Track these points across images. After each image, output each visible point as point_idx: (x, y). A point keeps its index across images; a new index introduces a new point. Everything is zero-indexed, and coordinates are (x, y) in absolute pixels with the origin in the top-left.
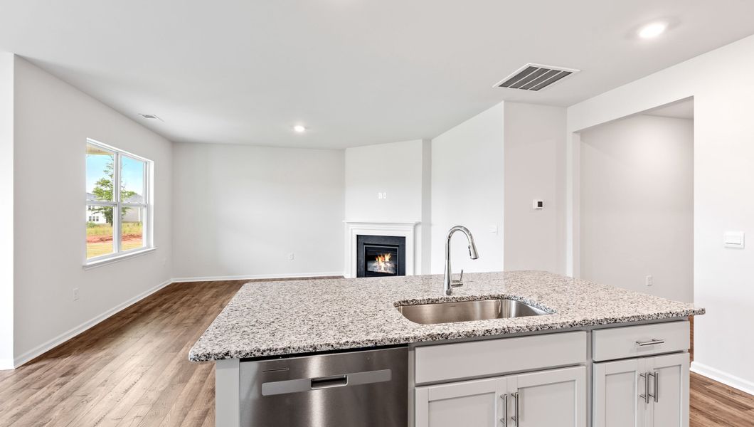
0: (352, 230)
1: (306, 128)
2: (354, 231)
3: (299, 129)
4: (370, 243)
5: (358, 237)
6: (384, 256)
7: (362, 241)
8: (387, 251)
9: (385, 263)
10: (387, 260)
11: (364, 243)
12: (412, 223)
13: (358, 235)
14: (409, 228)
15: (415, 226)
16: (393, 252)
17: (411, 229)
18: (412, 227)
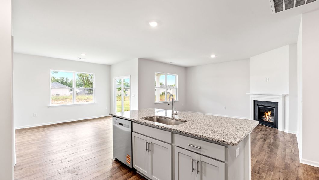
0: (251, 98)
1: (216, 55)
2: (252, 98)
3: (213, 56)
4: (260, 104)
5: (255, 101)
6: (268, 113)
7: (256, 103)
8: (269, 110)
9: (268, 116)
10: (269, 115)
11: (258, 105)
12: (282, 95)
13: (254, 100)
14: (281, 97)
15: (285, 96)
16: (272, 110)
17: (282, 98)
18: (282, 97)
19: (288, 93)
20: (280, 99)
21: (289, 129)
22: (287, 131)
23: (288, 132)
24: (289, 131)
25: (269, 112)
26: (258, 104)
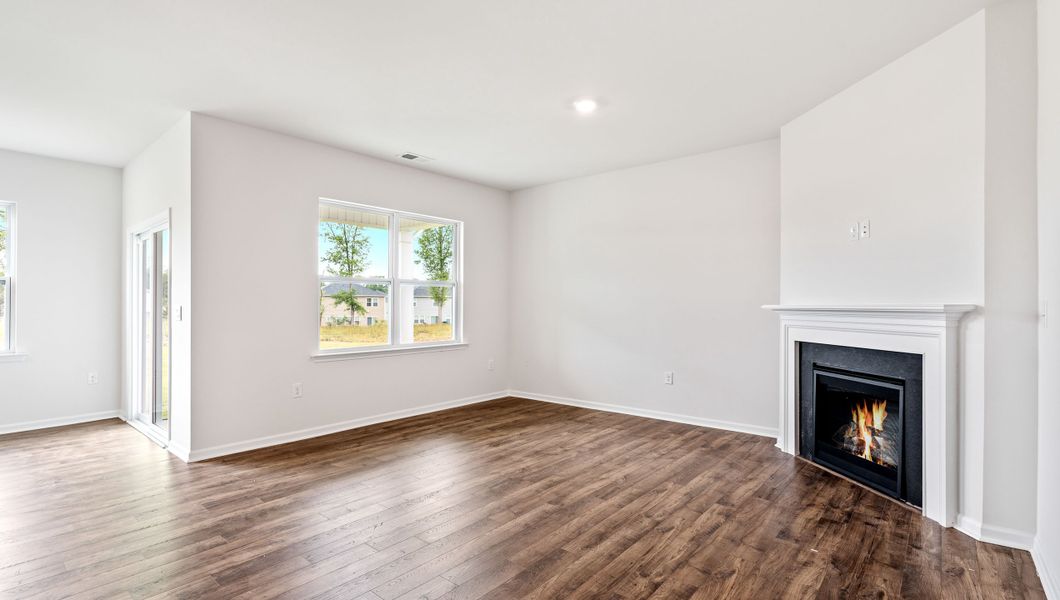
0: (787, 328)
2: (791, 331)
4: (828, 364)
5: (802, 347)
6: (870, 410)
7: (810, 358)
9: (874, 432)
10: (878, 425)
11: (816, 366)
12: (947, 310)
13: (801, 343)
14: (940, 325)
15: (961, 318)
16: (890, 399)
17: (943, 332)
18: (943, 323)
19: (980, 301)
20: (935, 335)
21: (986, 519)
22: (971, 526)
23: (978, 536)
24: (983, 532)
25: (874, 407)
26: (820, 363)
